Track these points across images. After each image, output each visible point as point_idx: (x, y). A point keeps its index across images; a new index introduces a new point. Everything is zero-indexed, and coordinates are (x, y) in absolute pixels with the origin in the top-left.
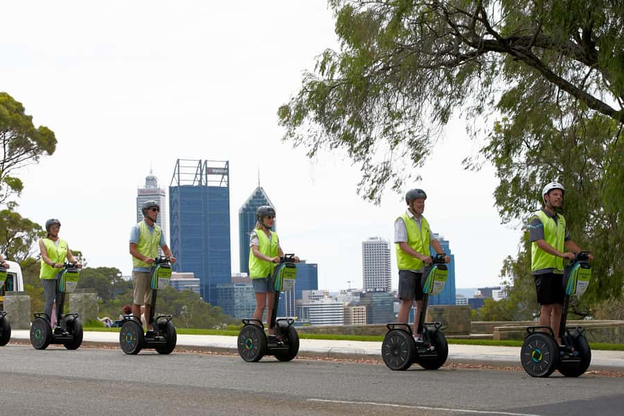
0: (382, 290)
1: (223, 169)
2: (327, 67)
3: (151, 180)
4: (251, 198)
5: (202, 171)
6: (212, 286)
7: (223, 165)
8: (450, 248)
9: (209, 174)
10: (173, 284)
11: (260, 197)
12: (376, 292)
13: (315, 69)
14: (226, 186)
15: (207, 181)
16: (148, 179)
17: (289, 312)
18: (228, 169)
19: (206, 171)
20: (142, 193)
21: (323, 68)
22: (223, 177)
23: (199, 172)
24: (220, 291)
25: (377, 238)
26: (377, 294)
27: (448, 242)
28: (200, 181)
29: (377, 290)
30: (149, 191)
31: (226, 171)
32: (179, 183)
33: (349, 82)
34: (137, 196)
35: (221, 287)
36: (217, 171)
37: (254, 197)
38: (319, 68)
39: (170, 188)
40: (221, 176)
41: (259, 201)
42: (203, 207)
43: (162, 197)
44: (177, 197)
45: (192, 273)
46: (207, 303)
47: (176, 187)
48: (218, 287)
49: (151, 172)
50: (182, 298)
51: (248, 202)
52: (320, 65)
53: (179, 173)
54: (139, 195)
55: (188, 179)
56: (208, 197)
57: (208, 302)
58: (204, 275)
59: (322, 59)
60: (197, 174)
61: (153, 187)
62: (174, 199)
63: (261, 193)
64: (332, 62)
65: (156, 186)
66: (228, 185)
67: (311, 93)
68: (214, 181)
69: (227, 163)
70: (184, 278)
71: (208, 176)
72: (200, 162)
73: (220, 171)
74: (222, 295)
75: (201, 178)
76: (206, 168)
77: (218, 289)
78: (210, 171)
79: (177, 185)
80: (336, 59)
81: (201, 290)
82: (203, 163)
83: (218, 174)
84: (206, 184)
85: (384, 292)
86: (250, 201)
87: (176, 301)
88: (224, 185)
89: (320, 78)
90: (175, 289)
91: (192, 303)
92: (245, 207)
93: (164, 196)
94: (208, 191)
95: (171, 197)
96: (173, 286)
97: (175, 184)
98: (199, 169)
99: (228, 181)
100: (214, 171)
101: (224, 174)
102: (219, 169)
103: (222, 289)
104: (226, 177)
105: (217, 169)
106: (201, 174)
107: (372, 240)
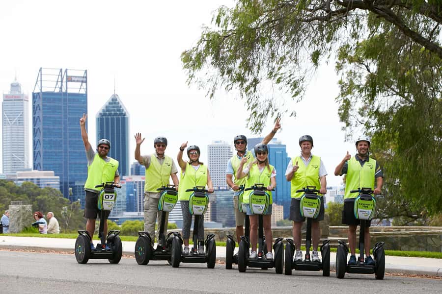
0: (225, 188)
1: (81, 77)
2: (221, 20)
3: (15, 86)
4: (107, 104)
5: (62, 79)
6: (70, 183)
7: (82, 74)
8: (287, 151)
9: (69, 81)
10: (35, 181)
11: (115, 103)
12: (219, 190)
13: (212, 22)
14: (85, 93)
15: (67, 88)
16: (12, 86)
17: (140, 207)
18: (86, 77)
19: (67, 78)
20: (7, 99)
21: (218, 21)
22: (82, 85)
23: (60, 80)
24: (78, 187)
25: (221, 141)
26: (220, 192)
27: (285, 146)
28: (61, 88)
29: (221, 188)
30: (13, 96)
31: (85, 79)
32: (41, 90)
33: (239, 33)
34: (2, 101)
35: (79, 184)
36: (76, 79)
37: (110, 103)
38: (215, 21)
39: (34, 94)
40: (80, 83)
41: (114, 107)
42: (63, 111)
43: (25, 102)
44: (40, 102)
45: (53, 172)
46: (65, 199)
47: (38, 93)
48: (76, 184)
49: (16, 79)
50: (44, 194)
51: (105, 108)
52: (215, 18)
53: (41, 81)
54: (4, 100)
55: (50, 86)
56: (68, 102)
57: (67, 198)
58: (63, 174)
59: (217, 14)
60: (58, 81)
61: (17, 93)
62: (36, 104)
63: (116, 100)
64: (225, 16)
65: (20, 92)
66: (86, 92)
67: (208, 42)
68: (74, 88)
69: (86, 71)
70: (45, 176)
71: (68, 83)
72: (61, 70)
73: (79, 79)
74: (79, 192)
75: (62, 85)
76: (67, 76)
77: (76, 186)
78: (69, 79)
79: (39, 91)
80: (228, 14)
81: (61, 187)
82: (63, 71)
83: (78, 81)
84: (67, 91)
85: (227, 190)
86: (106, 107)
87: (39, 197)
88: (83, 92)
89: (216, 29)
90: (38, 186)
91: (53, 199)
92: (101, 112)
93: (28, 101)
94: (68, 97)
95: (34, 102)
96: (35, 183)
97: (37, 90)
98: (60, 77)
99: (86, 89)
100: (73, 79)
101: (82, 82)
102: (79, 77)
103: (79, 186)
104: (84, 84)
105: (76, 77)
106: (62, 82)
107: (217, 144)
